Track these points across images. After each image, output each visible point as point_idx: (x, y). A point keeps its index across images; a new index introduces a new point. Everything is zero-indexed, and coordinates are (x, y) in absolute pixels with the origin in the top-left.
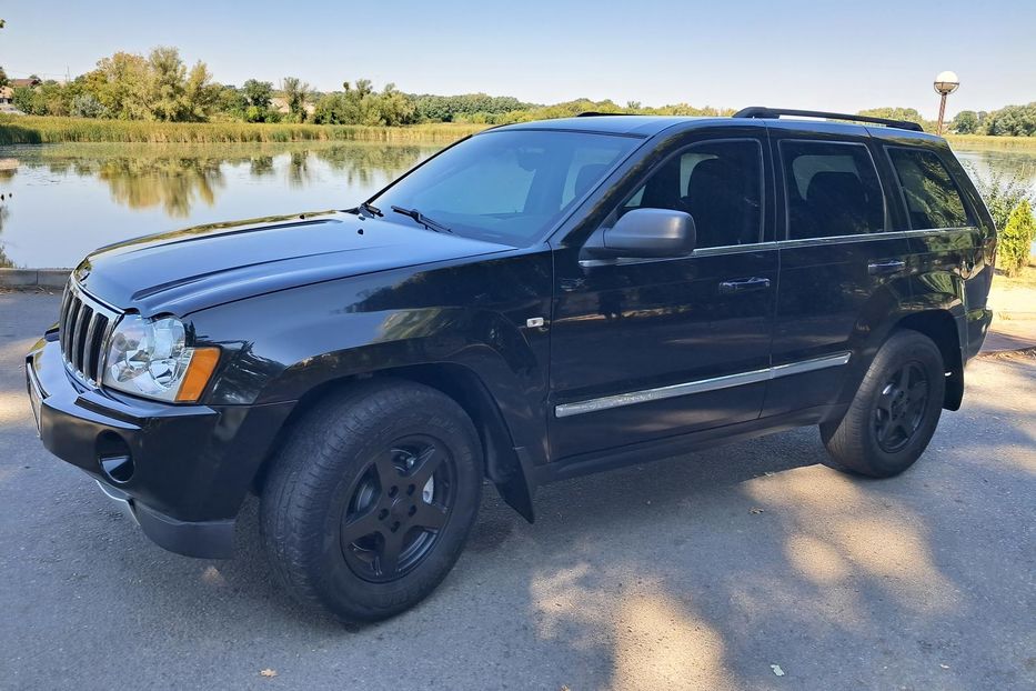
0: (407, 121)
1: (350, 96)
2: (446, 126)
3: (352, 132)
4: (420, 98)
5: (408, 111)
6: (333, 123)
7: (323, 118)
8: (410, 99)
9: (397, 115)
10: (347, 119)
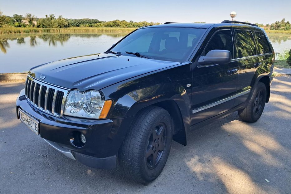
0: (66, 27)
1: (48, 19)
2: (78, 28)
3: (49, 30)
4: (69, 20)
5: (66, 24)
6: (43, 27)
7: (40, 26)
8: (66, 20)
9: (63, 25)
10: (47, 26)
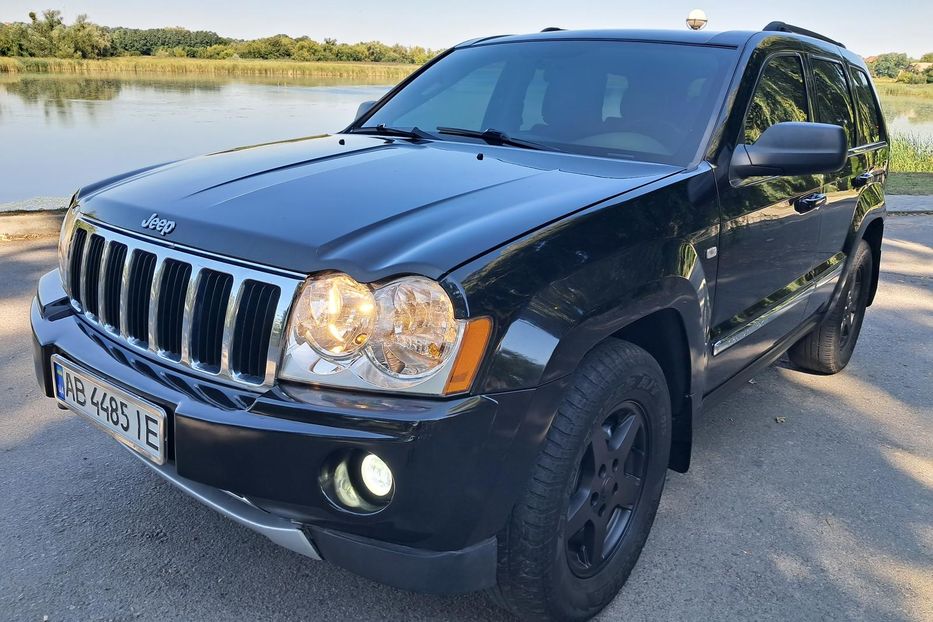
0: (103, 54)
1: (38, 27)
2: (145, 59)
3: (45, 66)
4: (114, 31)
5: (104, 43)
6: (22, 55)
7: (9, 49)
8: (104, 30)
9: (93, 47)
10: (36, 52)
